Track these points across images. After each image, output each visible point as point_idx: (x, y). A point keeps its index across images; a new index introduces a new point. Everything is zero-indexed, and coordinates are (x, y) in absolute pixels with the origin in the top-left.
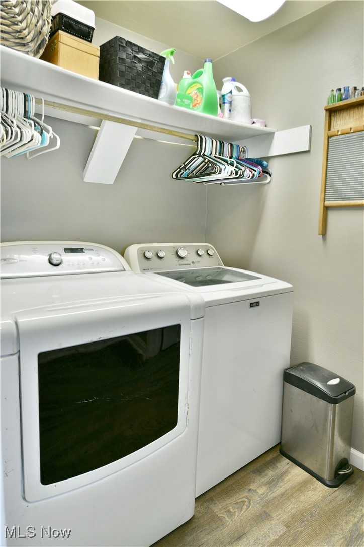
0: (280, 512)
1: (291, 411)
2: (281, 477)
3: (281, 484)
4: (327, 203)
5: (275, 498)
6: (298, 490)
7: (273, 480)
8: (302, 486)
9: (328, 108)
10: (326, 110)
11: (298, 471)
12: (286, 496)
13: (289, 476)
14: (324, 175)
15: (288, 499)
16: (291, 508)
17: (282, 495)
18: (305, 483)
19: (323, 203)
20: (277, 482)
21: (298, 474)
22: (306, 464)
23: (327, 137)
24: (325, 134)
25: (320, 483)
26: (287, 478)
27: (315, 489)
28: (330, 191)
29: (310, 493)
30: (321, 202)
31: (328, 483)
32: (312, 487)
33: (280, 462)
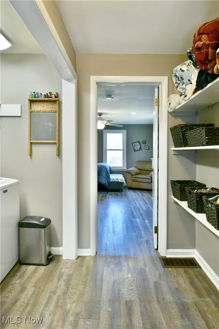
0: (29, 284)
1: (25, 240)
2: (25, 272)
3: (26, 275)
4: (32, 141)
5: (25, 281)
6: (34, 273)
7: (21, 275)
8: (35, 271)
9: (30, 99)
10: (29, 100)
11: (31, 267)
12: (30, 277)
13: (28, 271)
14: (30, 129)
15: (31, 278)
16: (34, 280)
17: (28, 278)
18: (36, 269)
19: (30, 141)
20: (24, 275)
21: (31, 268)
22: (34, 262)
23: (30, 112)
24: (29, 110)
25: (42, 266)
26: (27, 272)
27: (41, 269)
28: (33, 136)
29: (39, 272)
30: (29, 141)
31: (45, 264)
32: (39, 269)
33: (21, 268)
